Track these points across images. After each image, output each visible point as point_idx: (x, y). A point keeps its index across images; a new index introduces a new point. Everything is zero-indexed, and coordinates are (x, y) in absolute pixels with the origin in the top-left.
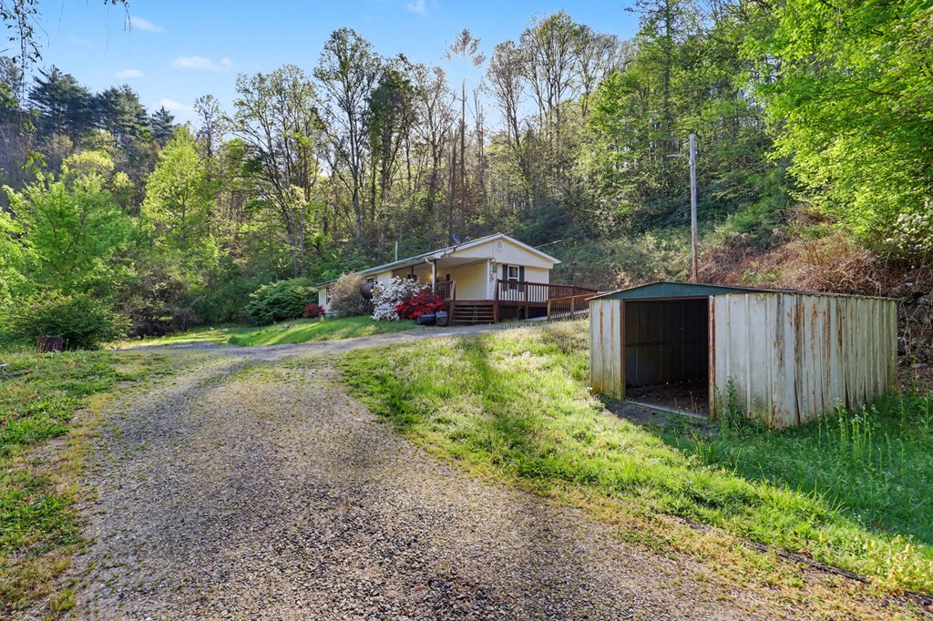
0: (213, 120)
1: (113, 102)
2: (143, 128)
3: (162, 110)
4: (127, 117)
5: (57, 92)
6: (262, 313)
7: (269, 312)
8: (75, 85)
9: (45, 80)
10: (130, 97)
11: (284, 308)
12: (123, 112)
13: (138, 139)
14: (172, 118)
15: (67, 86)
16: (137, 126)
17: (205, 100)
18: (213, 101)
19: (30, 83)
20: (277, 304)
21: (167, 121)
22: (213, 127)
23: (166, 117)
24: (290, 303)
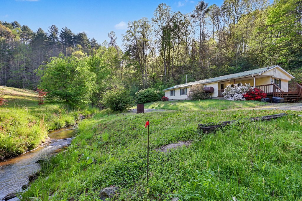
0: (113, 39)
1: (81, 37)
2: (89, 44)
3: (93, 39)
4: (85, 41)
5: (66, 35)
6: (142, 99)
7: (145, 99)
8: (71, 32)
9: (64, 31)
10: (85, 35)
11: (150, 98)
12: (84, 40)
13: (88, 47)
14: (96, 41)
15: (69, 33)
16: (88, 44)
17: (111, 33)
18: (113, 33)
19: (60, 32)
20: (147, 96)
21: (95, 42)
22: (113, 41)
23: (94, 41)
24: (153, 96)
